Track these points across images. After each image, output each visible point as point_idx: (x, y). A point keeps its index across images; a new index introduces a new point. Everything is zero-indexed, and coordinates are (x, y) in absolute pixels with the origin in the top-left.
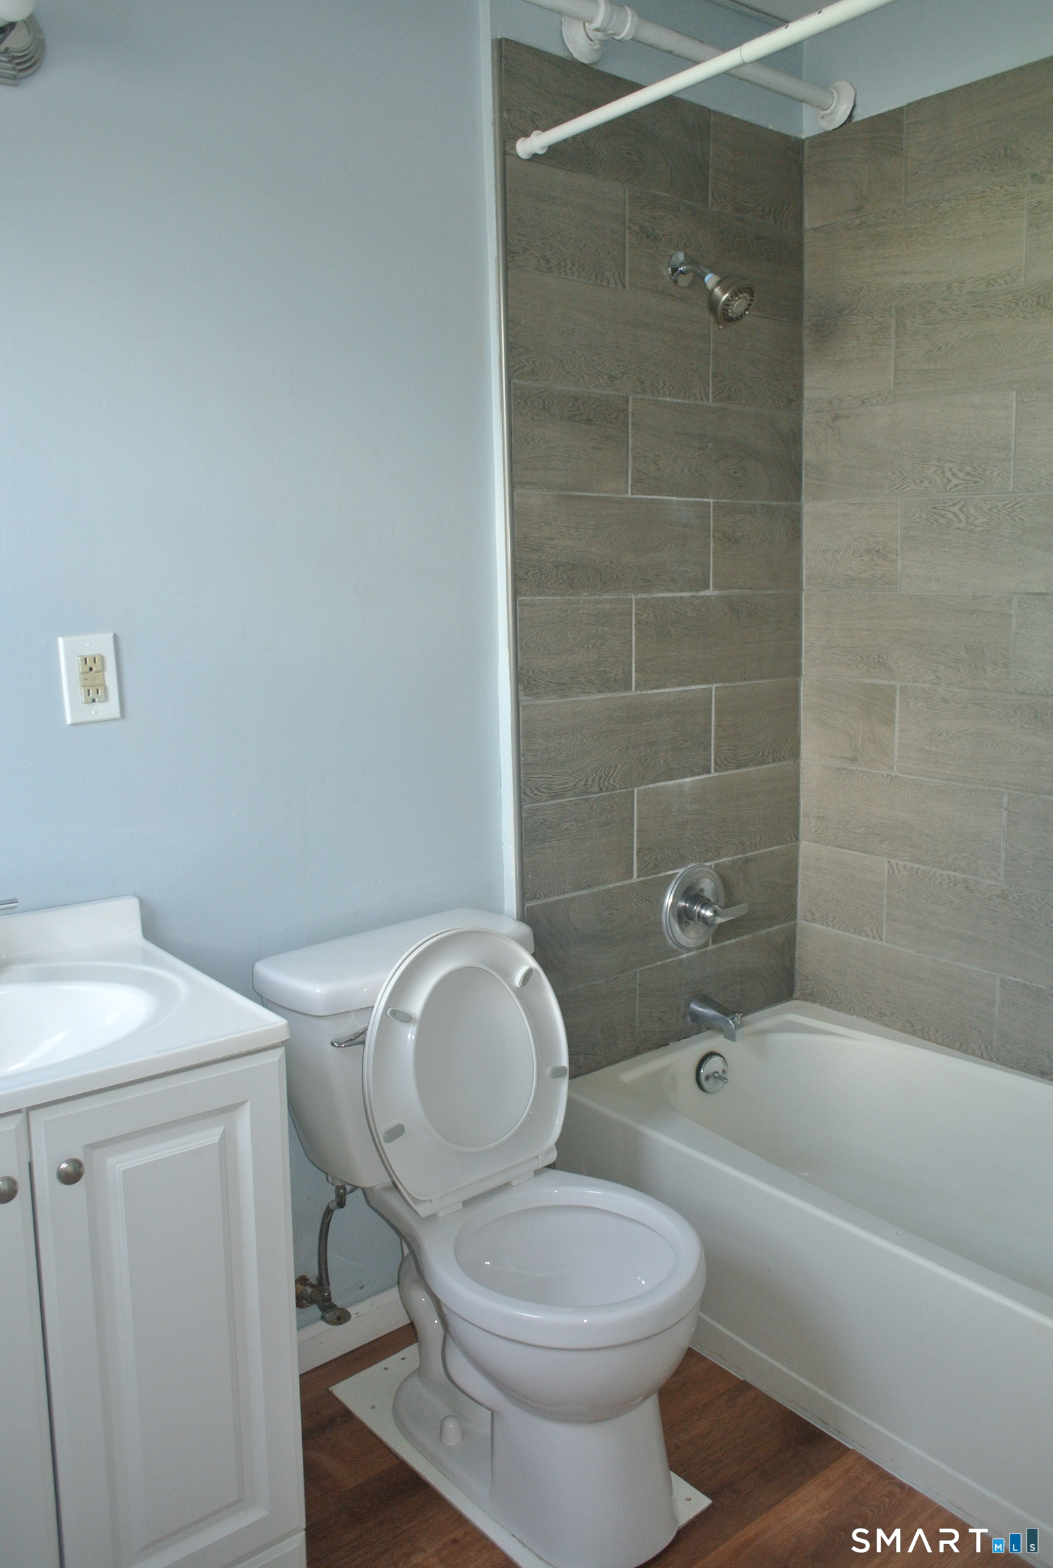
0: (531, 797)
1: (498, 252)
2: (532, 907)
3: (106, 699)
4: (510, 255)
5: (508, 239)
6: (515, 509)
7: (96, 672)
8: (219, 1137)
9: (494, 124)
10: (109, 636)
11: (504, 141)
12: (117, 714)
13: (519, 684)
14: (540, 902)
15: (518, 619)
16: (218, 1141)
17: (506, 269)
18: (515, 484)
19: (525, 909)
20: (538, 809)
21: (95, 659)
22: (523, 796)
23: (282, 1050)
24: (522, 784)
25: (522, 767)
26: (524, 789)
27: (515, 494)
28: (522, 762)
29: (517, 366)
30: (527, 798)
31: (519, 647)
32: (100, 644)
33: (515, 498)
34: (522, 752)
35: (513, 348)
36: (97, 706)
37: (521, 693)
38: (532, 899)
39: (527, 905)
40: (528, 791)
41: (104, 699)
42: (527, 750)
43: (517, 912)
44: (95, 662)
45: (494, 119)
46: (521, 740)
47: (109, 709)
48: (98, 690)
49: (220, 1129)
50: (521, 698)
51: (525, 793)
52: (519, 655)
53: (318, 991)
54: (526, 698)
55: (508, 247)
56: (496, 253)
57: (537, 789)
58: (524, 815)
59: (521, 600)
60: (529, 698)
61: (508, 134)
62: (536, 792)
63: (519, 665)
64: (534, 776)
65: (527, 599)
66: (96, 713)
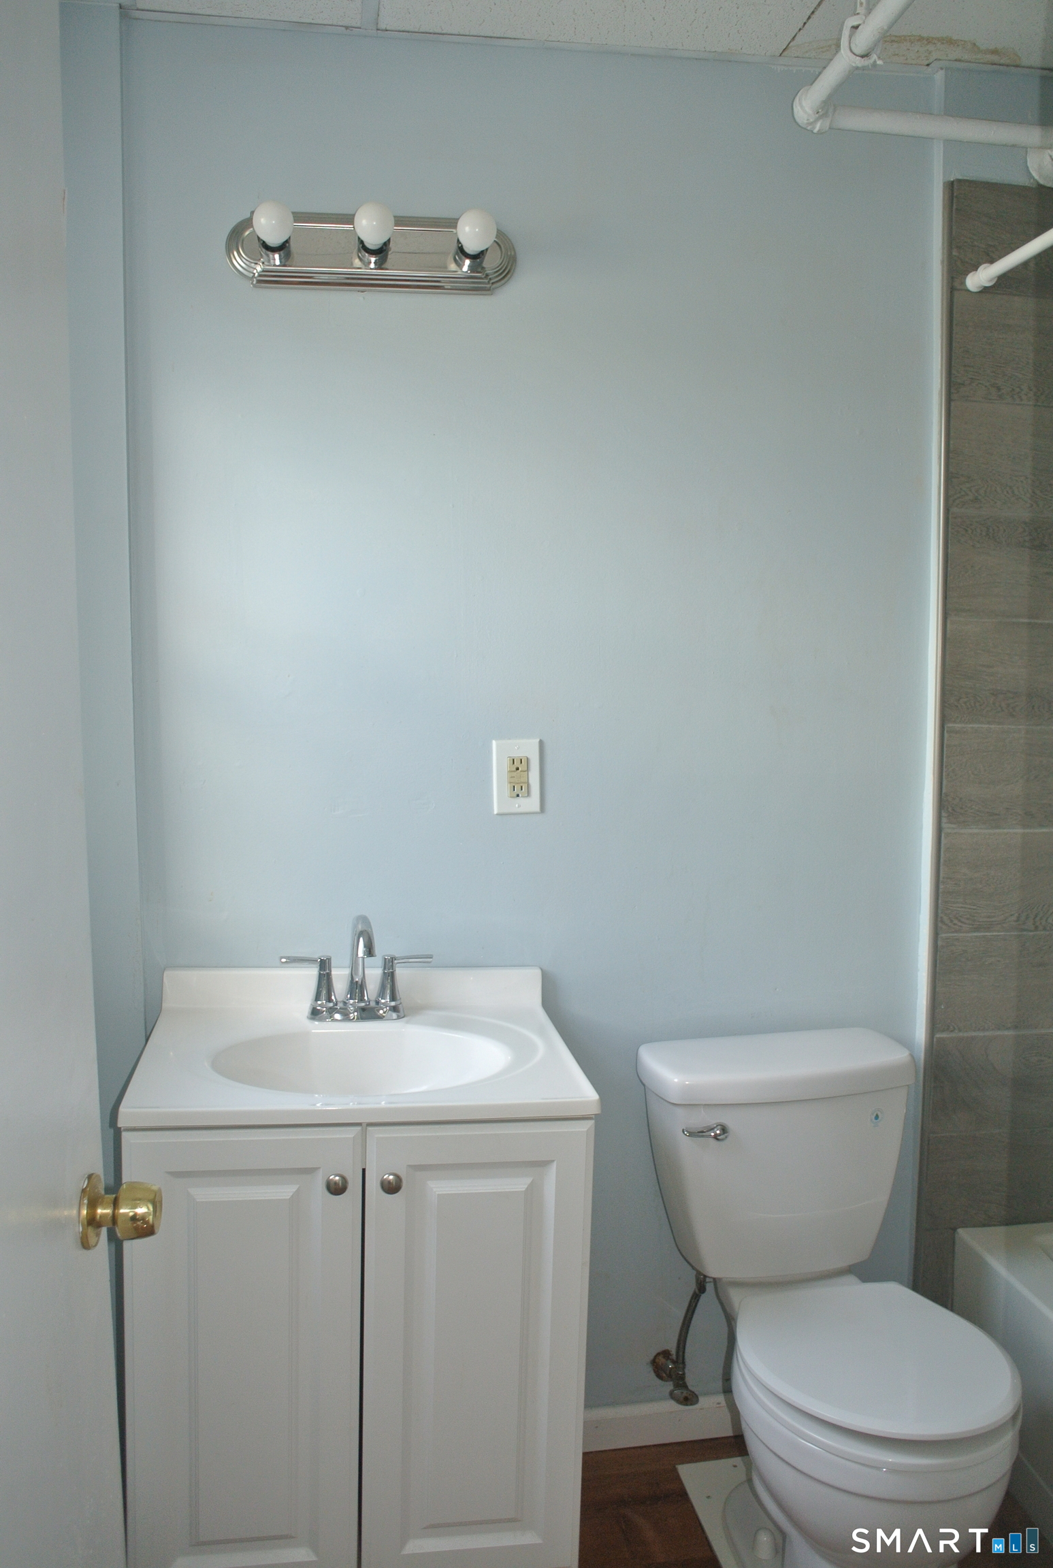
0: (949, 927)
1: (942, 385)
2: (940, 1038)
3: (529, 794)
4: (952, 387)
5: (954, 372)
6: (948, 636)
7: (521, 771)
8: (526, 1187)
9: (942, 262)
10: (535, 742)
11: (953, 278)
12: (537, 809)
13: (943, 811)
14: (953, 1035)
15: (945, 746)
16: (524, 1190)
17: (949, 400)
18: (947, 613)
19: (935, 1040)
20: (957, 939)
21: (521, 760)
22: (940, 925)
23: (591, 1123)
24: (940, 911)
25: (940, 895)
26: (941, 917)
27: (948, 622)
28: (941, 890)
29: (958, 495)
30: (944, 927)
31: (944, 774)
32: (528, 748)
33: (948, 626)
34: (941, 879)
35: (951, 477)
36: (520, 800)
37: (944, 820)
38: (943, 1031)
39: (938, 1036)
40: (945, 918)
41: (527, 795)
42: (948, 878)
43: (926, 1043)
44: (521, 762)
45: (943, 258)
46: (941, 868)
47: (531, 803)
48: (522, 787)
49: (528, 1180)
50: (944, 825)
51: (942, 921)
52: (945, 782)
53: (676, 1080)
54: (950, 825)
55: (952, 379)
56: (939, 387)
57: (957, 918)
58: (940, 943)
59: (949, 727)
60: (953, 826)
61: (956, 270)
62: (956, 922)
63: (944, 791)
64: (954, 906)
65: (958, 726)
66: (519, 806)
